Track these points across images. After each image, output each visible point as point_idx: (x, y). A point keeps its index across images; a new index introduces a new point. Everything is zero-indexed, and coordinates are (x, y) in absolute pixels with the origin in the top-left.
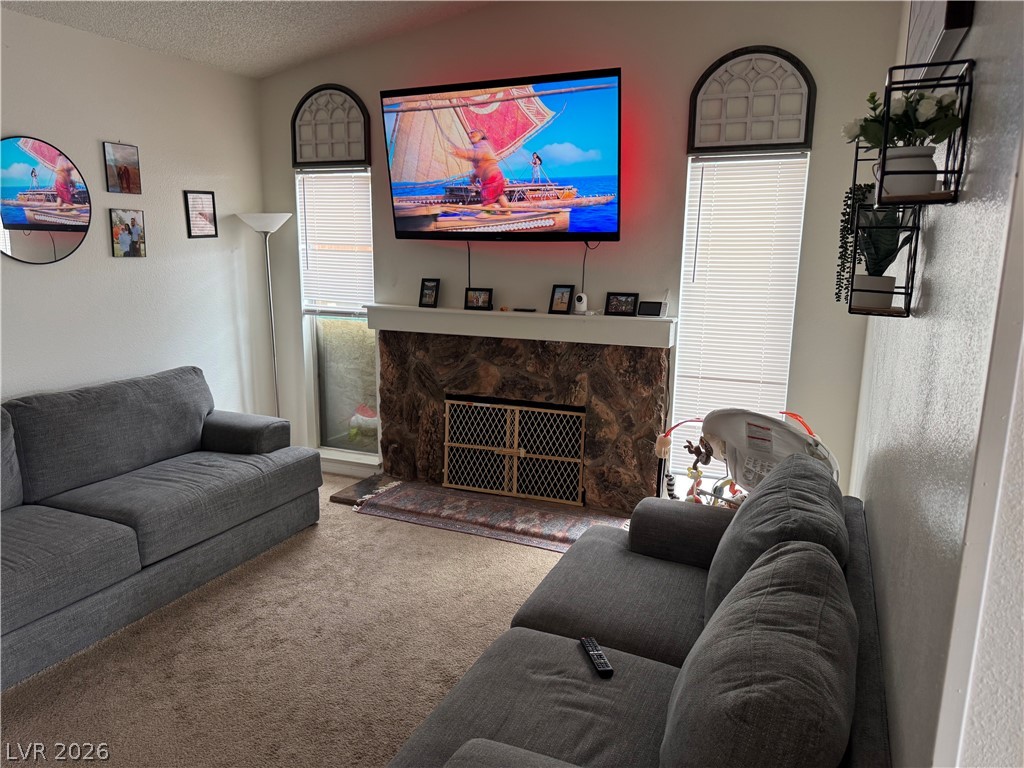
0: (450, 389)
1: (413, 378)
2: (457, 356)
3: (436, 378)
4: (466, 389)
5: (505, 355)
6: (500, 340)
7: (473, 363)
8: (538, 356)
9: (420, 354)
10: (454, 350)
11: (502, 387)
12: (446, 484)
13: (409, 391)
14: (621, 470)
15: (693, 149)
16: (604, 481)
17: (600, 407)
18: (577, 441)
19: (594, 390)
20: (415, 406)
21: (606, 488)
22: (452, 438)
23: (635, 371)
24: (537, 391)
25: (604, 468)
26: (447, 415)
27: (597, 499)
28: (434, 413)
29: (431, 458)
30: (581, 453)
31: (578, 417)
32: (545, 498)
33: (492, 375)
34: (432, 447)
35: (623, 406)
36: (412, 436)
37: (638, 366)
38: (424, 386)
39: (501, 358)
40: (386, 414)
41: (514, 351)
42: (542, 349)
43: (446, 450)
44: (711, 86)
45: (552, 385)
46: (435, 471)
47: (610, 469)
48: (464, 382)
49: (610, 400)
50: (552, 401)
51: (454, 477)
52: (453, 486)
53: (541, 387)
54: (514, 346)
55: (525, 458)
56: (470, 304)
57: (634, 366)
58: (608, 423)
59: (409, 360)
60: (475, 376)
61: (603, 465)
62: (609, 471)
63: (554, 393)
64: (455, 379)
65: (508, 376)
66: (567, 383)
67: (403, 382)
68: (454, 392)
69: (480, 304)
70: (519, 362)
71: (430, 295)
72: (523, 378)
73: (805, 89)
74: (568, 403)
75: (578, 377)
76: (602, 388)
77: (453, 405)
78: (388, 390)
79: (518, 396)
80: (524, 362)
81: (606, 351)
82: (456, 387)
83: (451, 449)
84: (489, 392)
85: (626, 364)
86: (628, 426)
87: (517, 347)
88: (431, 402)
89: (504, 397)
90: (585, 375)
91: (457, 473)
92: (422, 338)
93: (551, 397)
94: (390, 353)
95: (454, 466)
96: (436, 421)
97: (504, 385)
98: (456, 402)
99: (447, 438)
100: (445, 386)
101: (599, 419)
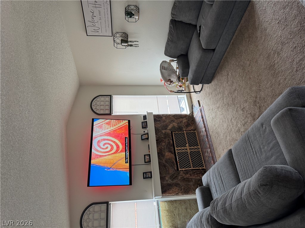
0: (175, 167)
1: (175, 181)
2: (165, 166)
3: (173, 173)
4: (174, 162)
5: (162, 151)
6: (158, 153)
7: (166, 161)
8: (160, 142)
9: (167, 178)
10: (163, 167)
11: (170, 152)
12: (204, 168)
13: (179, 182)
14: (184, 122)
15: (110, 114)
16: (188, 125)
17: (170, 127)
18: (180, 134)
19: (166, 129)
20: (184, 180)
21: (189, 124)
22: (190, 167)
23: (160, 120)
24: (169, 142)
25: (185, 125)
26: (184, 169)
27: (193, 127)
28: (184, 173)
29: (198, 173)
30: (183, 132)
31: (174, 134)
32: (198, 139)
33: (168, 155)
34: (195, 173)
35: (168, 122)
36: (194, 181)
37: (158, 120)
38: (176, 177)
39: (163, 152)
40: (189, 191)
41: (160, 149)
42: (158, 141)
43: (194, 168)
44: (97, 112)
45: (167, 139)
46: (202, 171)
47: (184, 124)
48: (172, 162)
49: (168, 125)
50: (171, 138)
51: (202, 165)
52: (204, 165)
53: (168, 141)
54: (159, 149)
55: (189, 144)
56: (149, 161)
57: (158, 121)
58: (173, 125)
59: (169, 183)
60: (169, 159)
61: (184, 126)
62: (185, 124)
63: (169, 138)
64: (172, 166)
65: (167, 151)
66: (166, 135)
67: (177, 185)
68: (176, 166)
69: (149, 158)
70: (162, 147)
71: (148, 174)
72: (167, 146)
73: (100, 97)
74: (171, 134)
75: (164, 132)
76: (165, 127)
77: (180, 168)
78: (181, 190)
79: (172, 147)
80: (163, 146)
81: (156, 126)
82: (174, 165)
83: (193, 167)
84: (173, 156)
85: (158, 122)
86: (173, 121)
87: (159, 148)
88: (181, 174)
89: (173, 151)
90: (163, 131)
91: (200, 165)
92: (162, 178)
93: (170, 139)
94: (169, 190)
95: (198, 166)
96: (186, 172)
97: (170, 151)
98: (179, 167)
99: (190, 169)
100: (175, 169)
101: (172, 127)
